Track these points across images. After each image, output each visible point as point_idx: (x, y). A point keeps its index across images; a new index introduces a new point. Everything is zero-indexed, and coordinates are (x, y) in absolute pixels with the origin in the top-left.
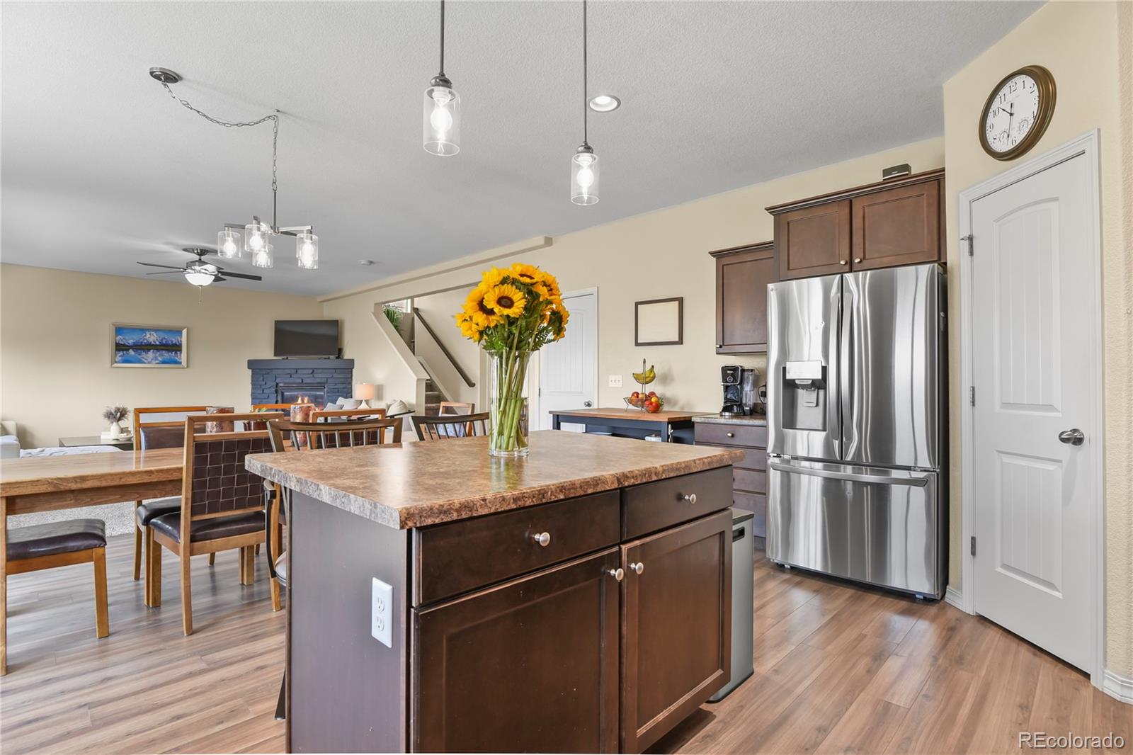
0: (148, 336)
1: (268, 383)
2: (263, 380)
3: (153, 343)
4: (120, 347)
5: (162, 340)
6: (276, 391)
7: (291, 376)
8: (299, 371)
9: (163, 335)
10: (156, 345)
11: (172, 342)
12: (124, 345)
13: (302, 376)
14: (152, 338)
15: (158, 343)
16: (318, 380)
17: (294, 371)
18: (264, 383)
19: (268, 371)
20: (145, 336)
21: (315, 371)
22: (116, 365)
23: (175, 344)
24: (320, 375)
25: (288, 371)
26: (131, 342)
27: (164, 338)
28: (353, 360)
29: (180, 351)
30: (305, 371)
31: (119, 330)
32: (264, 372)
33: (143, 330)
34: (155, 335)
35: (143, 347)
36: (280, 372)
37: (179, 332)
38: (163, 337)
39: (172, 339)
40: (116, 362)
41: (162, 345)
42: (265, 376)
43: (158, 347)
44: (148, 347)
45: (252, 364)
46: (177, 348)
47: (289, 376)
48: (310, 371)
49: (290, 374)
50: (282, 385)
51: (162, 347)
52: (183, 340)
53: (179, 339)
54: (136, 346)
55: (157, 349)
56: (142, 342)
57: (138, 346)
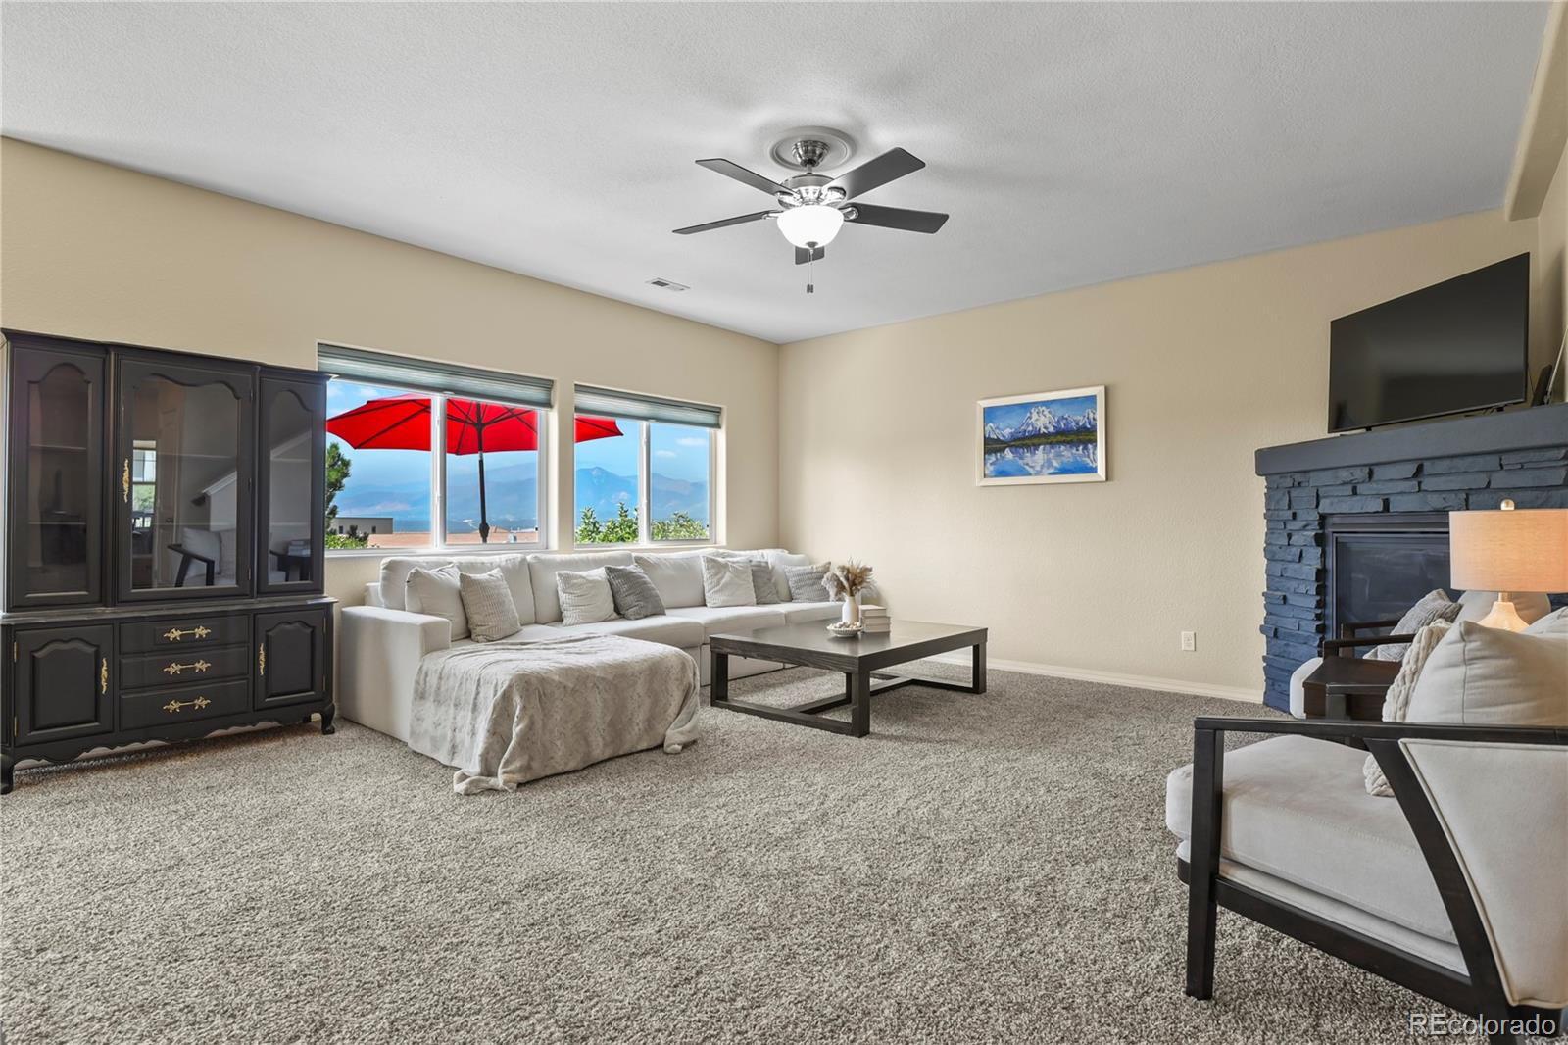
0: (1035, 416)
1: (1300, 514)
2: (1289, 508)
3: (1043, 430)
4: (992, 446)
5: (1059, 421)
6: (1320, 540)
7: (1355, 492)
8: (1378, 472)
9: (1061, 411)
10: (1049, 435)
11: (1077, 424)
12: (998, 441)
13: (1387, 489)
14: (1042, 421)
15: (1051, 430)
17: (1360, 474)
18: (1291, 514)
19: (1298, 478)
20: (1030, 417)
21: (1428, 467)
22: (986, 482)
23: (1084, 427)
24: (1441, 483)
25: (1345, 475)
26: (1007, 432)
27: (1063, 417)
29: (1094, 441)
30: (1390, 472)
31: (989, 413)
32: (1292, 481)
33: (1026, 408)
34: (1046, 412)
35: (1027, 441)
36: (1325, 478)
37: (1091, 399)
38: (1060, 413)
39: (1079, 418)
40: (985, 476)
41: (1059, 432)
42: (1294, 493)
43: (1052, 439)
44: (1036, 441)
45: (1267, 461)
46: (1084, 436)
47: (1349, 490)
48: (1411, 468)
49: (1350, 482)
50: (1336, 520)
51: (1060, 438)
52: (1097, 416)
53: (1091, 415)
54: (1015, 440)
55: (1050, 443)
56: (1025, 431)
57: (1019, 439)
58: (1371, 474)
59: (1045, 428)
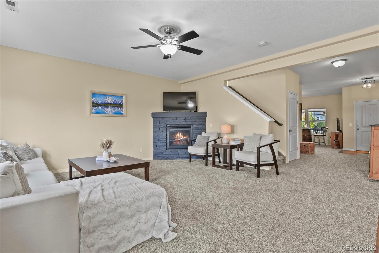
0: (108, 98)
1: (162, 125)
2: (159, 123)
3: (110, 103)
4: (94, 105)
5: (114, 101)
6: (166, 129)
8: (178, 118)
9: (115, 98)
11: (119, 102)
12: (96, 103)
13: (180, 121)
14: (110, 100)
15: (112, 103)
16: (188, 123)
17: (175, 119)
18: (160, 125)
19: (162, 118)
20: (106, 99)
21: (186, 118)
22: (92, 115)
24: (189, 121)
25: (172, 119)
26: (99, 102)
28: (207, 112)
29: (123, 107)
30: (180, 118)
31: (94, 95)
32: (160, 119)
33: (105, 95)
34: (111, 98)
35: (105, 105)
36: (168, 119)
37: (122, 97)
39: (119, 101)
40: (92, 113)
41: (114, 104)
42: (160, 121)
43: (112, 105)
44: (108, 105)
45: (154, 115)
46: (120, 106)
47: (173, 121)
48: (184, 118)
49: (173, 120)
50: (169, 126)
51: (114, 105)
52: (124, 101)
53: (122, 101)
54: (102, 104)
55: (112, 106)
56: (105, 102)
57: (103, 104)
58: (177, 118)
59: (111, 102)
